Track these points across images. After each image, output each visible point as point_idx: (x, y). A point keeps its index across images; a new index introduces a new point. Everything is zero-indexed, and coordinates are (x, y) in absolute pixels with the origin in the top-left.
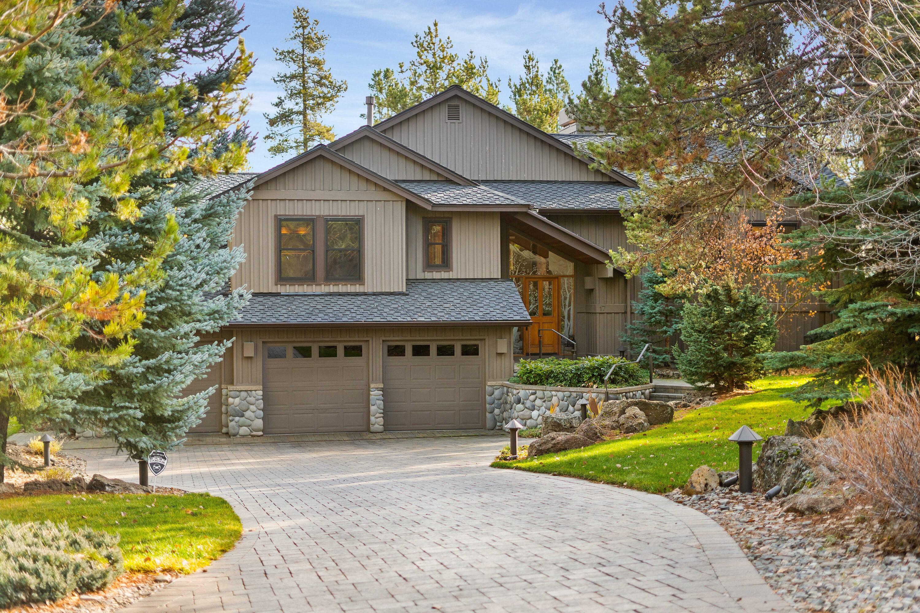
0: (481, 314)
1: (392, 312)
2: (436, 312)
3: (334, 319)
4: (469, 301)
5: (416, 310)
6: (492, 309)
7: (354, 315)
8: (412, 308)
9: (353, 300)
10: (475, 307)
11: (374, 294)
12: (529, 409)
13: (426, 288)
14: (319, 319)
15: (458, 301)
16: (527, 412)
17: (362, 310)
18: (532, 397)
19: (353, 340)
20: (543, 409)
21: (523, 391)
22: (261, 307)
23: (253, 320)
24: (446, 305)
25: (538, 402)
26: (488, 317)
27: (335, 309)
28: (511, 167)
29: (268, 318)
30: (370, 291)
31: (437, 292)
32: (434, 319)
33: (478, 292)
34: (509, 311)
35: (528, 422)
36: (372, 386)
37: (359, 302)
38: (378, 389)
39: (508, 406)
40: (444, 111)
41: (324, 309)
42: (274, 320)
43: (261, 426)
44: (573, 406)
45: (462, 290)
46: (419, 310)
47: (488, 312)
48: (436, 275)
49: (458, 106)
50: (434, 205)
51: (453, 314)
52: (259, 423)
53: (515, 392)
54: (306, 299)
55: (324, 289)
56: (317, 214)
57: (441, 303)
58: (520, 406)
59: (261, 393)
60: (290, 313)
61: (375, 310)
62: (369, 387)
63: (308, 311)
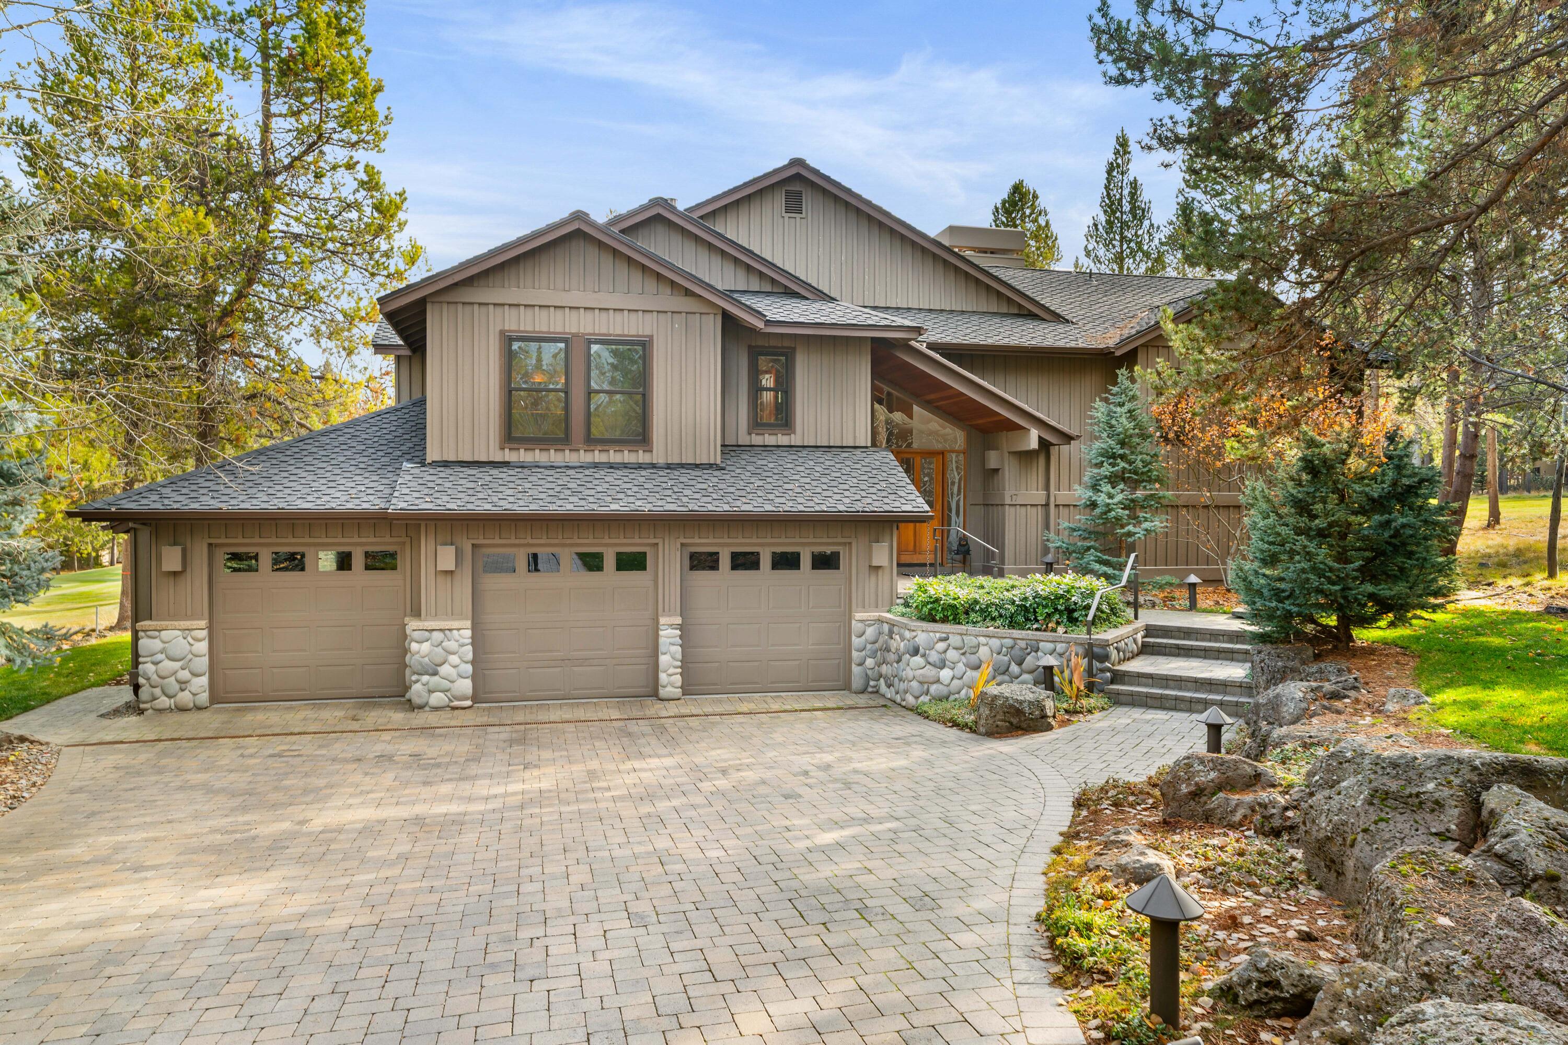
0: (847, 501)
1: (697, 496)
2: (771, 497)
3: (595, 507)
4: (824, 480)
5: (738, 493)
6: (863, 493)
7: (631, 499)
8: (732, 490)
9: (632, 476)
10: (836, 490)
11: (669, 466)
12: (934, 666)
13: (754, 459)
14: (570, 507)
15: (808, 480)
16: (930, 672)
17: (646, 492)
18: (941, 646)
19: (632, 544)
20: (961, 667)
21: (924, 634)
22: (472, 485)
23: (449, 506)
24: (787, 486)
25: (952, 655)
26: (858, 507)
27: (599, 489)
28: (878, 287)
29: (479, 503)
30: (661, 461)
31: (771, 465)
32: (768, 507)
33: (838, 466)
34: (892, 497)
35: (933, 688)
36: (662, 620)
37: (643, 479)
38: (671, 626)
39: (892, 657)
40: (780, 200)
41: (580, 489)
42: (488, 506)
43: (469, 691)
44: (1020, 664)
45: (812, 463)
46: (743, 493)
47: (858, 497)
48: (770, 440)
49: (800, 193)
50: (768, 323)
51: (800, 500)
52: (466, 686)
53: (908, 634)
54: (552, 472)
55: (585, 457)
56: (574, 330)
57: (780, 483)
58: (918, 660)
59: (468, 633)
60: (520, 496)
61: (669, 492)
62: (658, 623)
63: (551, 492)
